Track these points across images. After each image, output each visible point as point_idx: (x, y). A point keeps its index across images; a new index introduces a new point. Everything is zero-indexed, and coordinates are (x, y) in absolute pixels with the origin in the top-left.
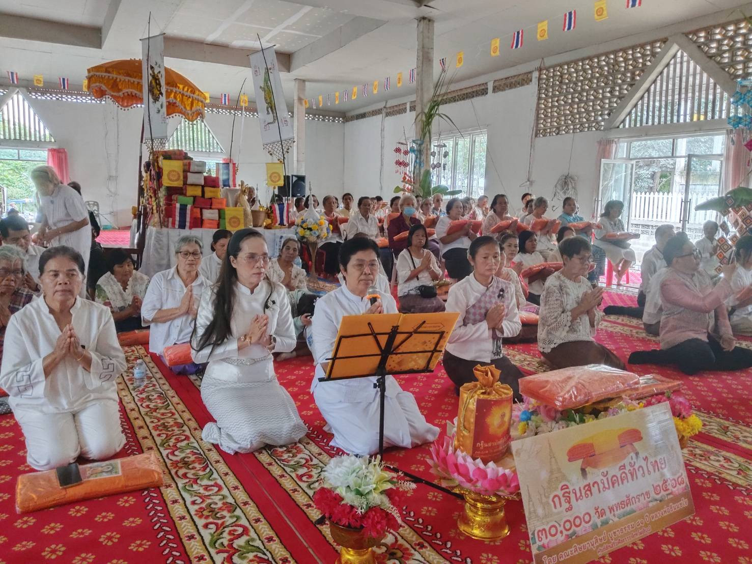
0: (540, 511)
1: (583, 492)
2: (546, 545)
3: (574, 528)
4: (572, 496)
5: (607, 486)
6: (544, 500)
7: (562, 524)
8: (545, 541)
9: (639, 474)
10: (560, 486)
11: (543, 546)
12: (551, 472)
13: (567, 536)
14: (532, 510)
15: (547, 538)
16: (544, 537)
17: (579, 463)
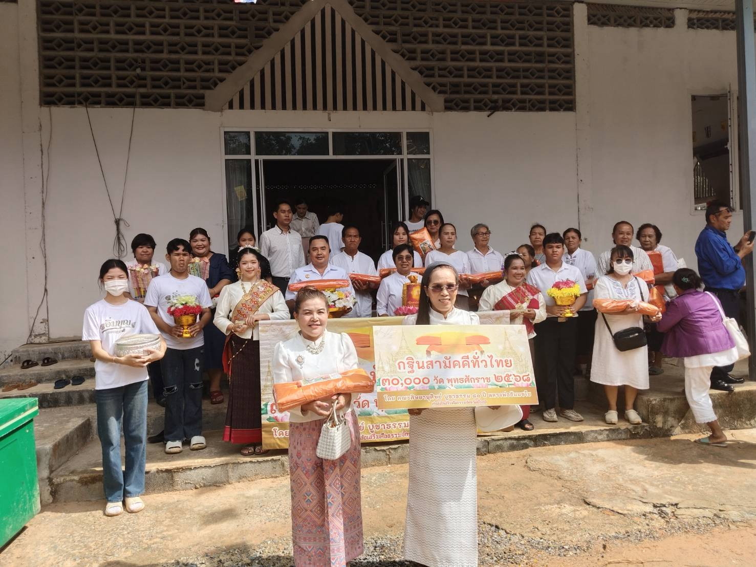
0: (387, 368)
1: (425, 365)
2: (388, 389)
3: (413, 384)
4: (415, 365)
5: (448, 365)
6: (391, 362)
7: (403, 380)
8: (387, 386)
9: (482, 365)
10: (406, 357)
11: (386, 389)
12: (401, 348)
13: (407, 388)
14: (381, 366)
15: (389, 384)
16: (387, 383)
17: (425, 347)
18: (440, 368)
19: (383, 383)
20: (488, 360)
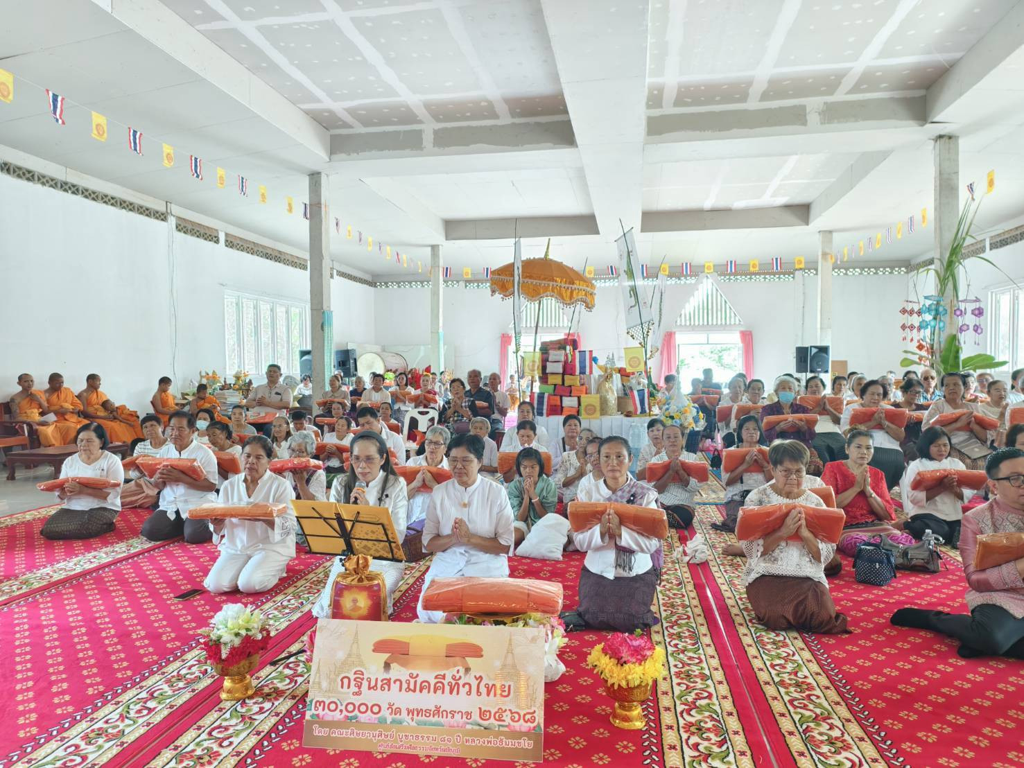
0: (324, 685)
1: (379, 684)
2: (321, 716)
3: (356, 712)
4: (365, 684)
5: (412, 687)
6: (332, 676)
7: (344, 704)
8: (320, 712)
9: (463, 690)
10: (354, 671)
11: (318, 716)
12: (349, 655)
13: (347, 717)
14: (317, 680)
15: (324, 709)
16: (321, 708)
17: (385, 656)
18: (400, 690)
19: (316, 707)
20: (474, 683)
